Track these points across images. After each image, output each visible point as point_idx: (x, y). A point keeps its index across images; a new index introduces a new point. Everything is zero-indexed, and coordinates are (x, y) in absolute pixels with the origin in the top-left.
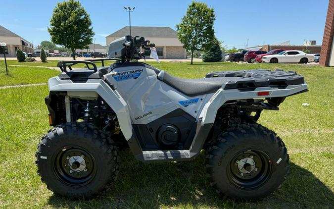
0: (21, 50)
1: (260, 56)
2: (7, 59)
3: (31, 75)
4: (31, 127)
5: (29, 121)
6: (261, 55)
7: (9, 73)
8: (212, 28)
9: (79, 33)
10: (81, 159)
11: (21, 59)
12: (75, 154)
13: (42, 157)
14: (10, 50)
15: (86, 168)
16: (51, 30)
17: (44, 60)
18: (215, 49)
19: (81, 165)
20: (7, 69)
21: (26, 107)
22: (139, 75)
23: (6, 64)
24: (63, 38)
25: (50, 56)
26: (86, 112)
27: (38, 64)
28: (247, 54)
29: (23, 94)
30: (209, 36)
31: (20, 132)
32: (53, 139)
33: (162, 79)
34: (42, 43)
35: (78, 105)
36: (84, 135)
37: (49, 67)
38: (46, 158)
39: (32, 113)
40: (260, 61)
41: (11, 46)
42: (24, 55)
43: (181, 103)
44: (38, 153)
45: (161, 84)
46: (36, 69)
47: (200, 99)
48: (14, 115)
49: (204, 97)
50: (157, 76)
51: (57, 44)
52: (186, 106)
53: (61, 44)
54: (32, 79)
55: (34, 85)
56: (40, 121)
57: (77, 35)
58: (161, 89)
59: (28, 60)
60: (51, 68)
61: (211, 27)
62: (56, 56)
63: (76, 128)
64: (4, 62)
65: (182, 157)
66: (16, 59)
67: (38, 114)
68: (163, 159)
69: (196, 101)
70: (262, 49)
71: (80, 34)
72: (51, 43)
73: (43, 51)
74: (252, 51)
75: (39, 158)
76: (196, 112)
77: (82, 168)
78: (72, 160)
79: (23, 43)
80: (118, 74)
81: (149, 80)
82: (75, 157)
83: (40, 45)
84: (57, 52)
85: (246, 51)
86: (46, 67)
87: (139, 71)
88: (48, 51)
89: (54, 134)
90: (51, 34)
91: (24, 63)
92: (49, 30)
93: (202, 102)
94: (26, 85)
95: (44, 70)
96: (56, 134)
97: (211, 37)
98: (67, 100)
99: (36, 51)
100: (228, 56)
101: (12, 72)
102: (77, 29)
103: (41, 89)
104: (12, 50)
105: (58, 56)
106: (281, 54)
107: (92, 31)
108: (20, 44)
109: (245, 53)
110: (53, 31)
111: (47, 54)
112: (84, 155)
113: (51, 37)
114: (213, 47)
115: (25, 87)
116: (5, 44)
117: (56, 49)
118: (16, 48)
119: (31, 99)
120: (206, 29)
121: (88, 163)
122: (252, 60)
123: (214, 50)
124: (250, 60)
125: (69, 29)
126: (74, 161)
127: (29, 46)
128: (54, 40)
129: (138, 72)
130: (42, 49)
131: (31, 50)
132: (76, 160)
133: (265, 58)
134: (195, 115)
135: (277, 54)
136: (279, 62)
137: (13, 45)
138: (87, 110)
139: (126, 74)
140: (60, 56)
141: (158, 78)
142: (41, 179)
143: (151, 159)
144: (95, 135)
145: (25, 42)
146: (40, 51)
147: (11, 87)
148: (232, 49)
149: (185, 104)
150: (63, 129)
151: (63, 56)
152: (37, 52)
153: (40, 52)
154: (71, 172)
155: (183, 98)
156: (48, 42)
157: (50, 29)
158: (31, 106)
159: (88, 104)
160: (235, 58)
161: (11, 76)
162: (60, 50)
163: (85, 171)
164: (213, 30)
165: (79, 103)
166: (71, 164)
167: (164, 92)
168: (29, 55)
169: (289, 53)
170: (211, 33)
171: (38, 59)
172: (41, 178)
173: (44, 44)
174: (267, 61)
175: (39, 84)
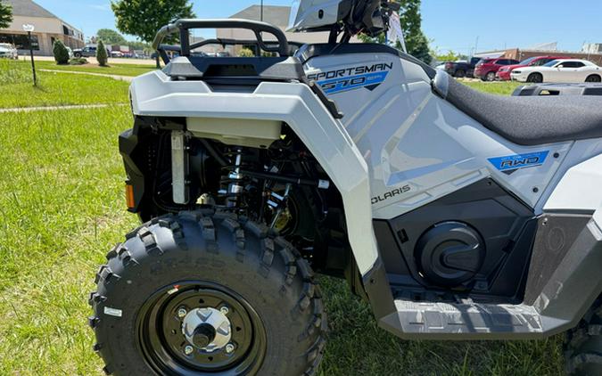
0: (62, 42)
1: (506, 68)
2: (35, 58)
3: (80, 88)
4: (78, 197)
5: (74, 181)
6: (509, 67)
7: (39, 83)
8: (418, 13)
9: (167, 14)
10: (218, 318)
11: (62, 59)
12: (202, 304)
13: (107, 311)
14: (42, 42)
15: (232, 341)
16: (118, 7)
17: (102, 63)
18: (420, 52)
19: (218, 334)
20: (35, 76)
21: (68, 150)
22: (382, 79)
23: (33, 66)
24: (138, 22)
25: (114, 56)
26: (235, 181)
27: (92, 69)
28: (480, 63)
29: (62, 123)
30: (411, 27)
31: (53, 210)
32: (141, 260)
33: (446, 93)
34: (100, 33)
35: (205, 157)
36: (238, 253)
37: (111, 76)
38: (119, 313)
39: (81, 164)
40: (506, 77)
41: (45, 36)
42: (67, 51)
43: (497, 162)
44: (98, 299)
45: (442, 106)
46: (88, 78)
47: (551, 154)
48: (42, 167)
49: (564, 148)
50: (432, 84)
51: (127, 33)
52: (509, 173)
53: (133, 33)
54: (81, 96)
55: (85, 107)
56: (96, 184)
57: (164, 18)
58: (440, 122)
59: (74, 62)
60: (116, 77)
61: (416, 8)
62: (123, 57)
63: (212, 230)
64: (31, 64)
65: (517, 330)
66: (53, 59)
67: (92, 166)
68: (460, 331)
69: (538, 159)
70: (504, 56)
71: (169, 16)
72: (115, 34)
73: (101, 46)
74: (491, 58)
75: (100, 312)
76: (535, 190)
77: (221, 341)
78: (192, 320)
79: (66, 30)
80: (325, 74)
81: (409, 92)
82: (203, 311)
83: (96, 36)
84: (126, 49)
85: (479, 59)
86: (108, 76)
87: (382, 66)
88: (110, 47)
89: (147, 247)
90: (117, 14)
91: (66, 66)
92: (113, 5)
93: (556, 163)
94: (69, 107)
95: (104, 81)
96: (152, 247)
97: (414, 28)
98: (177, 144)
99: (88, 46)
100: (443, 67)
101: (44, 81)
102: (164, 7)
103: (98, 114)
104: (45, 43)
105: (128, 57)
106: (550, 66)
107: (192, 10)
108: (61, 31)
109: (476, 62)
110: (121, 9)
111: (109, 53)
112: (228, 305)
113: (117, 19)
114: (415, 48)
115: (68, 111)
116: (32, 29)
117: (124, 44)
118: (53, 39)
119: (78, 134)
120: (406, 14)
121: (238, 329)
122: (491, 76)
123: (418, 53)
124: (486, 76)
125: (150, 5)
126: (200, 322)
127: (75, 37)
128: (121, 26)
129: (378, 70)
130: (100, 42)
131: (79, 44)
132: (204, 319)
133: (517, 72)
134: (532, 199)
135: (540, 65)
136: (544, 81)
137: (48, 34)
138: (236, 175)
139: (346, 74)
140: (131, 57)
141: (434, 90)
142: (105, 369)
143: (422, 330)
144: (267, 253)
145: (69, 28)
146: (96, 46)
147: (40, 108)
148: (446, 55)
149: (508, 166)
150: (174, 231)
151: (136, 58)
152: (90, 48)
153: (95, 49)
154: (188, 350)
155: (503, 149)
156: (111, 31)
157: (115, 4)
158: (78, 150)
159: (238, 158)
160: (457, 70)
161: (41, 89)
162: (133, 47)
163: (229, 350)
164: (420, 15)
165: (208, 153)
166: (191, 331)
167: (448, 129)
168: (75, 53)
169: (565, 65)
170: (415, 20)
171: (93, 61)
172: (105, 365)
173: (104, 34)
174: (522, 77)
175: (94, 106)
